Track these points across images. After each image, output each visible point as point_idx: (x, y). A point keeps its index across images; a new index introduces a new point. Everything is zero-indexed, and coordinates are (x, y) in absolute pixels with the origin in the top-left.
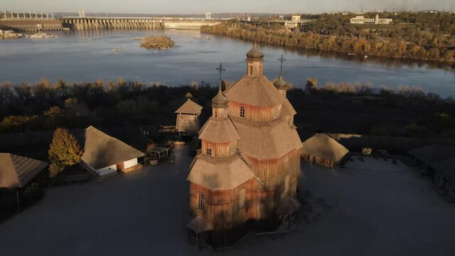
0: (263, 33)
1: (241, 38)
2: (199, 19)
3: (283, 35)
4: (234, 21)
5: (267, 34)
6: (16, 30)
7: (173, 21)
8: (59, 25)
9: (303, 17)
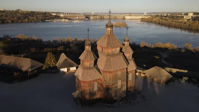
0: (171, 21)
1: (159, 24)
2: (141, 15)
3: (181, 22)
4: (157, 16)
5: (173, 22)
6: (69, 19)
7: (129, 16)
8: (84, 17)
9: (195, 13)
